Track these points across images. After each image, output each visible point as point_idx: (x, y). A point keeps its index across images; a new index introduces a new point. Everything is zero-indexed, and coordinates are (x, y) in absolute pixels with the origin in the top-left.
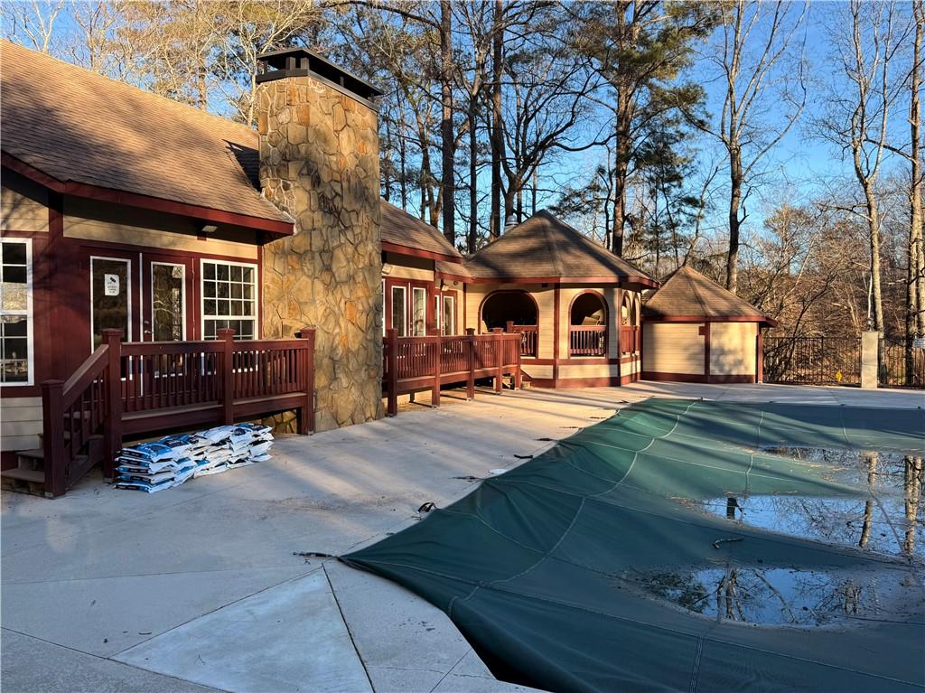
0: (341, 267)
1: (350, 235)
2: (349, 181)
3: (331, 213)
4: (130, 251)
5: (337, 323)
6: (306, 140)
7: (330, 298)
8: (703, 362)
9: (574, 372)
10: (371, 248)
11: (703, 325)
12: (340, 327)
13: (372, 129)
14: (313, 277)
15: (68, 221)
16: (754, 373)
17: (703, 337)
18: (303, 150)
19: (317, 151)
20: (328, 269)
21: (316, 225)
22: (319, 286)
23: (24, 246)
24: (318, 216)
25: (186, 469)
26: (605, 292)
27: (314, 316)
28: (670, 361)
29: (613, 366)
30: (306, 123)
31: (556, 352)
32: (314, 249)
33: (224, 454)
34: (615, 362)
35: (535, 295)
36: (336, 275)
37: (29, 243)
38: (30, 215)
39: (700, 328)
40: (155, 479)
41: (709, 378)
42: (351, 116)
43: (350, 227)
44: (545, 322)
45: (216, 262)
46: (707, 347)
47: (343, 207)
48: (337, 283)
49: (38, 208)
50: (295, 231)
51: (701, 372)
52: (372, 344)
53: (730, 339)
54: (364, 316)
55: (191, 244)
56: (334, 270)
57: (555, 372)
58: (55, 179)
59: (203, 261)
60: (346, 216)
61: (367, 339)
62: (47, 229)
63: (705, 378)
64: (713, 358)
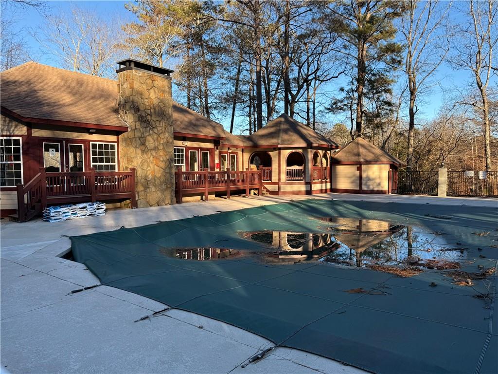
0: (150, 142)
1: (155, 131)
2: (155, 109)
3: (145, 122)
4: (60, 140)
5: (148, 166)
6: (132, 95)
7: (145, 156)
8: (359, 184)
9: (288, 188)
10: (167, 136)
11: (359, 166)
12: (150, 167)
13: (168, 87)
14: (136, 148)
15: (33, 130)
16: (387, 189)
17: (359, 171)
18: (131, 99)
19: (137, 99)
20: (143, 144)
21: (137, 127)
22: (139, 151)
23: (19, 140)
24: (138, 124)
25: (67, 216)
26: (303, 151)
27: (136, 163)
28: (343, 183)
29: (307, 185)
30: (132, 88)
31: (279, 179)
32: (136, 136)
33: (84, 212)
34: (308, 184)
35: (271, 153)
36: (148, 146)
37: (21, 139)
38: (20, 129)
39: (358, 167)
40: (53, 218)
41: (361, 191)
42: (156, 83)
43: (156, 127)
44: (275, 166)
45: (97, 143)
46: (361, 177)
47: (151, 119)
48: (148, 150)
49: (23, 127)
50: (129, 130)
51: (358, 189)
52: (169, 174)
53: (373, 173)
54: (164, 163)
55: (86, 136)
56: (147, 144)
57: (279, 188)
58: (23, 117)
59: (91, 143)
60: (153, 123)
61: (166, 172)
62: (26, 134)
63: (360, 191)
64: (363, 182)
